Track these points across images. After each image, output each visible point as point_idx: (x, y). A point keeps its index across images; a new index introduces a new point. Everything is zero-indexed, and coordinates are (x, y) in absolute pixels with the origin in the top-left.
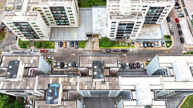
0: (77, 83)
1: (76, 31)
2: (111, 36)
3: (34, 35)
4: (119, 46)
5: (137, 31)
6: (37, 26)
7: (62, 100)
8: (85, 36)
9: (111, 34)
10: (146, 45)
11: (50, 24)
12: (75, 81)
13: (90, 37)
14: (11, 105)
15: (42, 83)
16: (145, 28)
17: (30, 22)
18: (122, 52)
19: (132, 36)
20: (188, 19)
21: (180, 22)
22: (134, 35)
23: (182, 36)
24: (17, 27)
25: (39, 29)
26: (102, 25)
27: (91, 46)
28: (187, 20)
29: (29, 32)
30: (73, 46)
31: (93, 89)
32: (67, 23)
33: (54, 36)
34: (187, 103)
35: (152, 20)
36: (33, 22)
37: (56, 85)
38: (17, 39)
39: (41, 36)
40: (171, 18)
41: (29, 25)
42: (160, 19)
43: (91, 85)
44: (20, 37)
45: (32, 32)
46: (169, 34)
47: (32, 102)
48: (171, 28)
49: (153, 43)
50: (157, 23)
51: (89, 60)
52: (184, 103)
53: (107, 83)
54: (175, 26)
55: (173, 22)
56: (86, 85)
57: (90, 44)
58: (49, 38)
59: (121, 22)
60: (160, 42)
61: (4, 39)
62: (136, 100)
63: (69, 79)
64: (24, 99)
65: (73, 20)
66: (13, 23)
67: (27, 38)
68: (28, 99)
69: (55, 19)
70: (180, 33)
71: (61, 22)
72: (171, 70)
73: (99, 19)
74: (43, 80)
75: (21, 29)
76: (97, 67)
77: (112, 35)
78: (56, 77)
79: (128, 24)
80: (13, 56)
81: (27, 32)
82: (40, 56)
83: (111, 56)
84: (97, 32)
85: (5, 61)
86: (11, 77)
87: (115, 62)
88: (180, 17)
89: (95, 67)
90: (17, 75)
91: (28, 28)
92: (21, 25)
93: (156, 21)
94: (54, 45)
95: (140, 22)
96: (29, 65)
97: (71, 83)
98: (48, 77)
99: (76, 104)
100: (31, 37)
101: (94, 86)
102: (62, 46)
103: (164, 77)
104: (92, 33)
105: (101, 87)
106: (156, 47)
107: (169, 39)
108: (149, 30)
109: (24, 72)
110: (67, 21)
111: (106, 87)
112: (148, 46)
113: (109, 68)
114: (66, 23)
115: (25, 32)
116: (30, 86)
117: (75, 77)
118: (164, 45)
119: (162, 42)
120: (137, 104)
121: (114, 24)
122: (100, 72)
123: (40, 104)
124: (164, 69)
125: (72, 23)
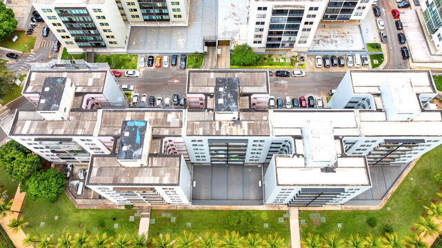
0: (181, 123)
1: (183, 34)
2: (255, 42)
3: (95, 40)
4: (271, 65)
5: (309, 30)
6: (104, 18)
7: (151, 155)
8: (201, 44)
9: (256, 36)
10: (328, 62)
11: (130, 19)
12: (178, 120)
13: (211, 48)
14: (42, 176)
15: (109, 123)
16: (328, 30)
17: (90, 8)
18: (277, 76)
19: (299, 42)
20: (418, 11)
21: (401, 16)
22: (303, 39)
23: (406, 45)
24: (62, 18)
25: (107, 24)
26: (237, 22)
27: (212, 64)
28: (417, 13)
29: (87, 32)
30: (175, 65)
31: (214, 134)
32: (164, 17)
33: (137, 44)
34: (412, 179)
35: (343, 11)
36: (97, 7)
37: (139, 122)
38: (58, 51)
39: (111, 43)
40: (383, 10)
41: (88, 15)
42: (359, 8)
43: (211, 127)
44: (67, 43)
45: (92, 32)
46: (378, 41)
47: (85, 175)
48: (382, 28)
49: (343, 59)
50: (353, 17)
51: (208, 79)
52: (407, 179)
53: (245, 124)
54: (390, 25)
55: (386, 17)
56: (200, 126)
57: (212, 61)
58: (126, 47)
59: (276, 6)
60: (358, 56)
61: (32, 50)
62: (302, 155)
63: (166, 116)
64: (68, 170)
65: (179, 10)
66: (56, 8)
67: (80, 47)
68: (76, 170)
69: (141, 7)
70: (401, 38)
71: (153, 14)
72: (378, 99)
73: (233, 11)
74: (112, 117)
75: (70, 24)
76: (225, 90)
77: (258, 39)
78: (140, 111)
79: (292, 12)
80: (53, 72)
81: (81, 32)
82: (108, 72)
83: (255, 72)
84: (227, 38)
85: (34, 82)
86: (47, 108)
87: (262, 83)
88: (403, 7)
89: (221, 89)
90: (59, 105)
91: (85, 22)
92: (71, 15)
93: (350, 11)
94: (137, 62)
95: (316, 9)
96: (84, 89)
97: (169, 123)
98: (122, 111)
99: (178, 162)
100: (89, 44)
101: (217, 129)
102: (152, 63)
103: (362, 111)
104: (216, 37)
105: (231, 130)
106: (349, 67)
107: (377, 50)
108: (336, 33)
109: (74, 103)
110: (166, 12)
111: (242, 130)
112: (334, 65)
113: (249, 95)
114: (162, 16)
115: (78, 32)
116: (83, 128)
117: (178, 111)
118: (366, 62)
119: (363, 56)
120: (305, 164)
121: (262, 12)
122: (230, 99)
123: (103, 164)
124: (363, 99)
125: (175, 16)
